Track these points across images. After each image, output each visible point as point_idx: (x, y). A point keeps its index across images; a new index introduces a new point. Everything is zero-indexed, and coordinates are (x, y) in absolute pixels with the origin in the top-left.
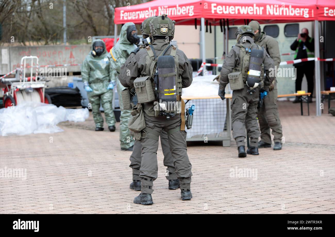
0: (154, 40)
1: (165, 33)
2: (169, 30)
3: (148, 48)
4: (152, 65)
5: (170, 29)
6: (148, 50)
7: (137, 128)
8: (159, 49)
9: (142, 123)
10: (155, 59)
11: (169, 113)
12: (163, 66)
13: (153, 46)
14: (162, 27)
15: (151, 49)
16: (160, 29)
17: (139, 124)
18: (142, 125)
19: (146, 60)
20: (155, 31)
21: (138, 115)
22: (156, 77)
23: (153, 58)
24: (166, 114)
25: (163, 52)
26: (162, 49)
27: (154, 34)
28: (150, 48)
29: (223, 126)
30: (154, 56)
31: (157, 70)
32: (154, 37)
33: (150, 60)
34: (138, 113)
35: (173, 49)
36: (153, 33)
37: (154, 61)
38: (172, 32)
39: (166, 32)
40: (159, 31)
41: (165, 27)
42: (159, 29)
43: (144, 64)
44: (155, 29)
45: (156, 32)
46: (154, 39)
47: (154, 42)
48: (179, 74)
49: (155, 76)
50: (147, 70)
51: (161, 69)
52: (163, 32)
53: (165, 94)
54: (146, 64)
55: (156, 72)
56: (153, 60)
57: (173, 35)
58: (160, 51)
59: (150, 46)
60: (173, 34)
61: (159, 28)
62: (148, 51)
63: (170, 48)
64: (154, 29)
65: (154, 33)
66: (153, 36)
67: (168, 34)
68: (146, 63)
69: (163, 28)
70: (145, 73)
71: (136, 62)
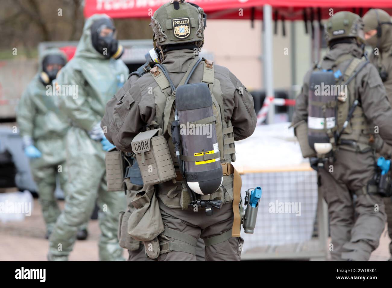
0: (165, 53)
1: (184, 36)
2: (191, 28)
3: (156, 72)
4: (167, 106)
5: (193, 26)
6: (156, 75)
7: (146, 234)
8: (177, 71)
9: (157, 223)
10: (171, 93)
11: (210, 200)
12: (186, 106)
13: (165, 65)
14: (176, 25)
15: (162, 73)
16: (173, 29)
17: (150, 225)
18: (157, 226)
19: (156, 97)
20: (163, 36)
21: (147, 205)
22: (176, 129)
23: (169, 90)
24: (203, 203)
25: (186, 76)
26: (183, 71)
27: (163, 42)
28: (160, 71)
29: (310, 229)
30: (170, 87)
31: (177, 115)
32: (164, 47)
33: (163, 96)
34: (147, 202)
35: (207, 66)
36: (159, 39)
37: (170, 97)
38: (199, 31)
39: (185, 34)
40: (172, 35)
41: (182, 25)
42: (171, 31)
43: (151, 105)
44: (164, 32)
45: (166, 36)
46: (165, 51)
47: (165, 58)
48: (225, 118)
49: (174, 126)
50: (159, 115)
51: (183, 112)
52: (181, 36)
53: (197, 163)
54: (156, 105)
55: (176, 119)
56: (169, 95)
57: (201, 37)
58: (180, 75)
59: (158, 67)
60: (200, 35)
61: (171, 28)
62: (155, 78)
63: (201, 66)
64: (161, 31)
65: (163, 39)
66: (162, 46)
67: (190, 37)
68: (155, 103)
69: (180, 27)
70: (154, 123)
71: (134, 102)
